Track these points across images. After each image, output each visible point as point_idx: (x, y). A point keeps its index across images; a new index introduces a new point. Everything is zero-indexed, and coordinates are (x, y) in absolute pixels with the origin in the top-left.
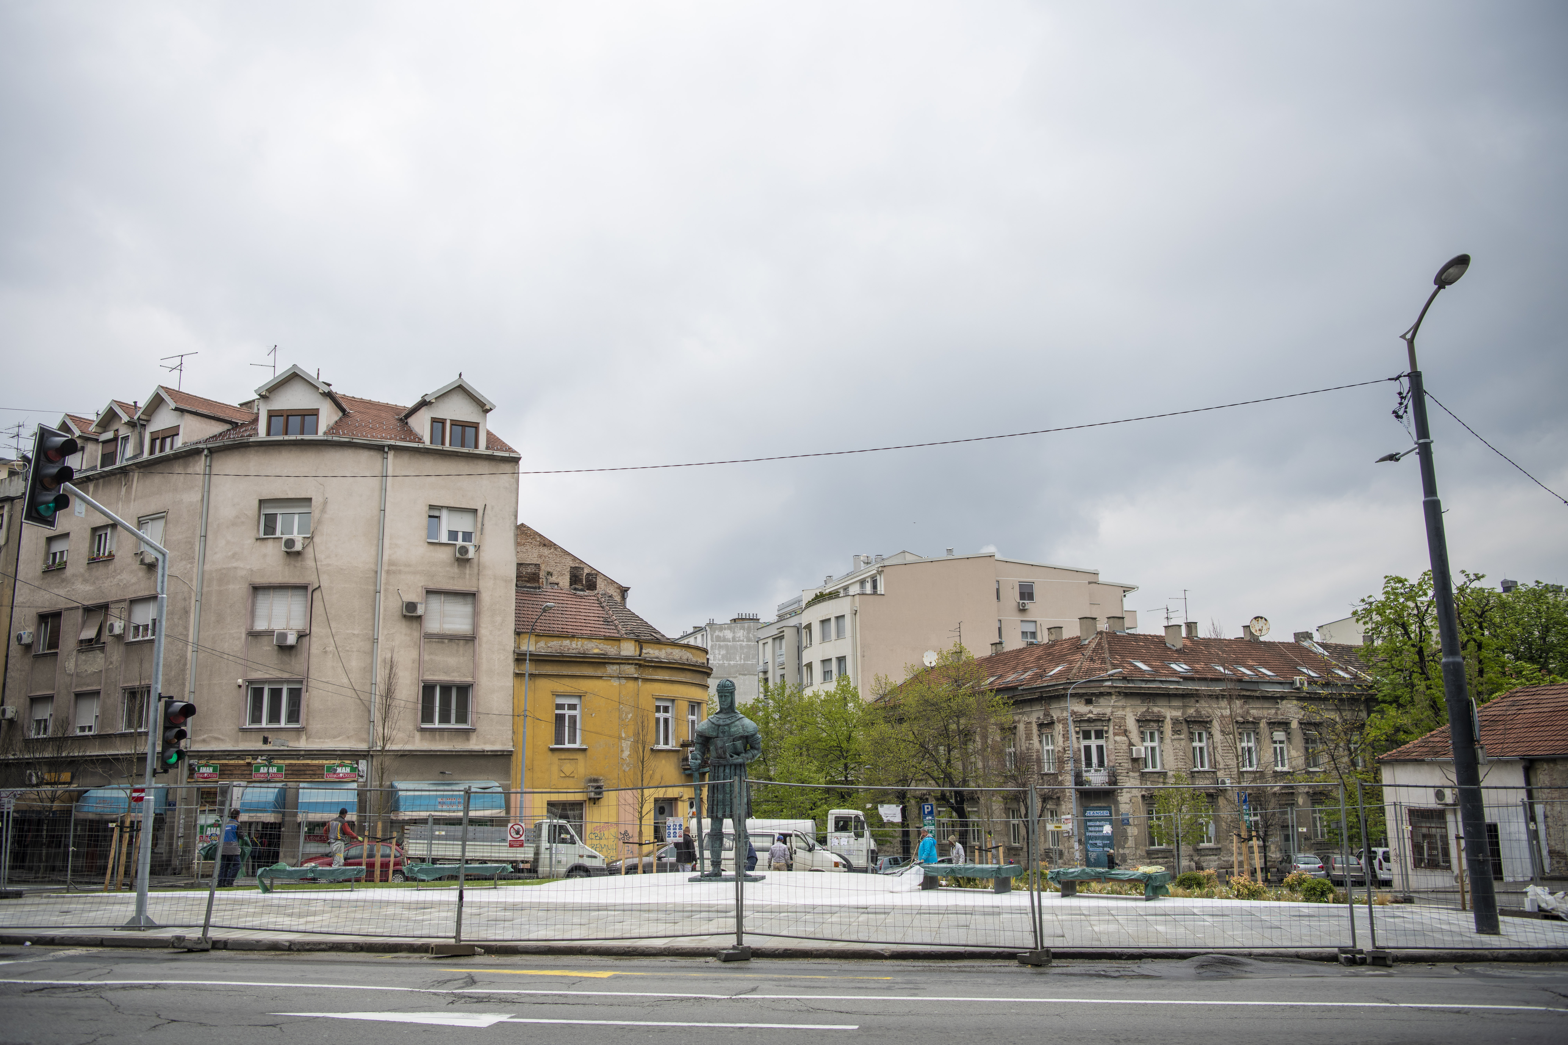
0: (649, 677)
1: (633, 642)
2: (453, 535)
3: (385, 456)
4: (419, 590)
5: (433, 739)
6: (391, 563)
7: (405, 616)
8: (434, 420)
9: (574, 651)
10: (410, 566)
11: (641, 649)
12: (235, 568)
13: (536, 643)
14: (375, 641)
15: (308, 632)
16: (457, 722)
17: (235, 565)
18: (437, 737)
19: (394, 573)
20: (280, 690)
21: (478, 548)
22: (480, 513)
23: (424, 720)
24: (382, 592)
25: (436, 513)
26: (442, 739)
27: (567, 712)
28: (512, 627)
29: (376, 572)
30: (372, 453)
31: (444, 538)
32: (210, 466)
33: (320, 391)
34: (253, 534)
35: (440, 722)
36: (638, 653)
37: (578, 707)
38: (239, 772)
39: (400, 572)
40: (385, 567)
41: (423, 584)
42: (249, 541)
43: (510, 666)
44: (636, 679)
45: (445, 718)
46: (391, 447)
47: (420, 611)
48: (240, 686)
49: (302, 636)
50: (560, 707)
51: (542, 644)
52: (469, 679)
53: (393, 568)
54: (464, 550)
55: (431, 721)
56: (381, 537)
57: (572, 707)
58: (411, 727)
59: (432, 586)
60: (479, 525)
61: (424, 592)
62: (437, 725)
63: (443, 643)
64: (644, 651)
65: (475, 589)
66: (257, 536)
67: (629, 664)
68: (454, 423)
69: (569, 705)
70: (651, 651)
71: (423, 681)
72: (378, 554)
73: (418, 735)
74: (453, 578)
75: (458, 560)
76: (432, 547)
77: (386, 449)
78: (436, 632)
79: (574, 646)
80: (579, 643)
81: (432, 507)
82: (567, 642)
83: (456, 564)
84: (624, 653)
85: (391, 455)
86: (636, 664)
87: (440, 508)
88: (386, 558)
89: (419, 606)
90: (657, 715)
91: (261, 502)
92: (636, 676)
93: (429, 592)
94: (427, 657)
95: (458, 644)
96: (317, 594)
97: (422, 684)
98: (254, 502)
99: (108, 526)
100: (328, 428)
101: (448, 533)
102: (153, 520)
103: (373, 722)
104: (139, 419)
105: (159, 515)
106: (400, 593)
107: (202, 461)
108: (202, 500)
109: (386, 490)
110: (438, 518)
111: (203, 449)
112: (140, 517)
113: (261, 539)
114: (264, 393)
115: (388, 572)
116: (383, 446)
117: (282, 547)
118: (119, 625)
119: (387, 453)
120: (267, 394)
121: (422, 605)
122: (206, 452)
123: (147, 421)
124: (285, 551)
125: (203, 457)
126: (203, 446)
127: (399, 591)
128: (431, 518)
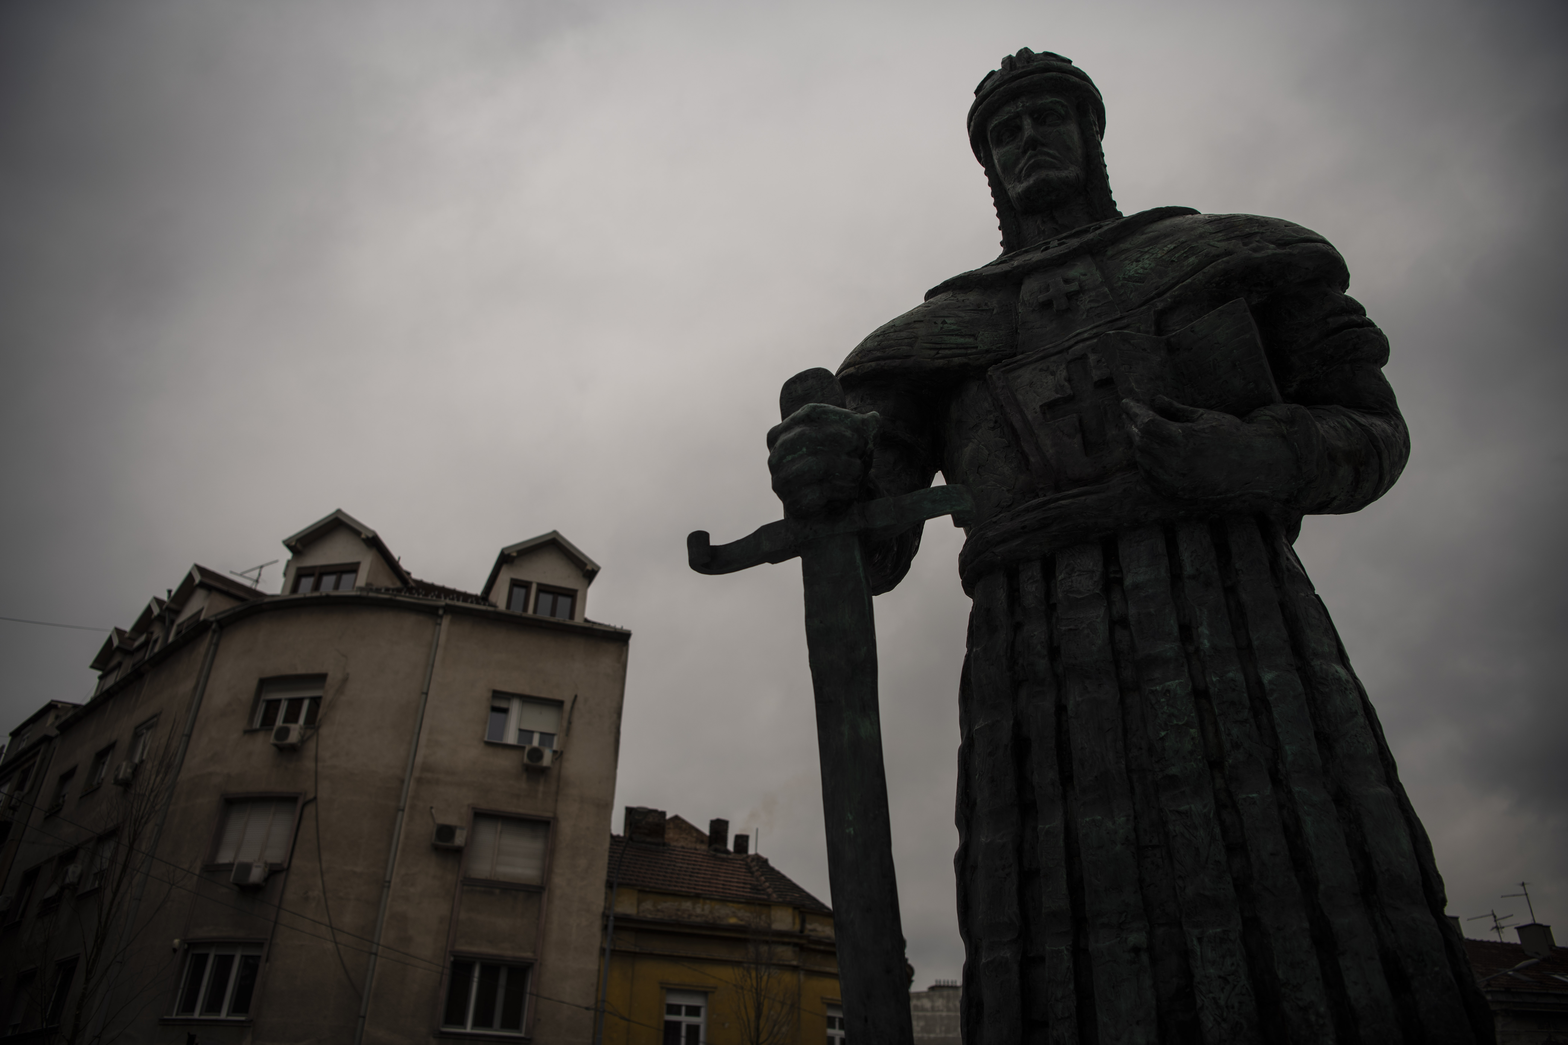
0: (816, 968)
1: (790, 911)
2: (525, 734)
3: (439, 621)
4: (463, 810)
6: (426, 769)
7: (436, 849)
8: (515, 584)
9: (699, 920)
10: (454, 774)
11: (803, 922)
12: (210, 774)
13: (639, 902)
14: (384, 884)
15: (286, 865)
16: (504, 1026)
17: (210, 770)
19: (429, 782)
20: (231, 958)
21: (558, 755)
22: (567, 706)
23: (448, 1020)
24: (407, 809)
25: (503, 704)
27: (685, 1019)
28: (603, 875)
29: (402, 781)
30: (421, 618)
31: (511, 738)
32: (217, 645)
33: (363, 536)
34: (243, 725)
35: (475, 1025)
36: (797, 927)
37: (703, 1011)
39: (438, 782)
40: (416, 774)
41: (471, 802)
42: (236, 735)
43: (596, 939)
44: (795, 969)
45: (484, 1018)
46: (449, 610)
47: (459, 839)
48: (175, 950)
49: (274, 872)
50: (674, 1009)
51: (648, 905)
52: (528, 955)
53: (428, 776)
54: (536, 754)
55: (461, 1022)
56: (416, 732)
57: (693, 1011)
58: (423, 1030)
59: (484, 806)
60: (565, 724)
61: (471, 815)
62: (469, 1029)
63: (492, 894)
64: (809, 926)
65: (549, 814)
66: (248, 729)
67: (784, 944)
68: (543, 589)
69: (688, 1007)
70: (819, 928)
71: (454, 953)
72: (408, 754)
74: (519, 796)
75: (526, 769)
76: (489, 750)
77: (441, 612)
78: (484, 878)
79: (699, 911)
80: (707, 907)
81: (497, 694)
82: (687, 905)
83: (524, 776)
84: (777, 926)
85: (446, 621)
86: (795, 945)
87: (509, 696)
88: (419, 759)
89: (457, 833)
90: (830, 1032)
91: (265, 683)
92: (795, 963)
93: (480, 816)
94: (463, 915)
95: (515, 899)
96: (310, 810)
97: (452, 959)
98: (253, 684)
99: (111, 747)
100: (367, 584)
101: (517, 732)
102: (148, 729)
103: (364, 1017)
104: (168, 609)
105: (155, 719)
106: (433, 811)
107: (207, 640)
108: (195, 688)
109: (433, 666)
110: (505, 711)
111: (212, 623)
112: (137, 728)
113: (250, 732)
114: (293, 544)
115: (419, 781)
116: (437, 608)
117: (272, 739)
118: (74, 871)
119: (441, 617)
120: (299, 546)
121: (465, 833)
122: (214, 626)
123: (178, 612)
124: (275, 745)
125: (210, 634)
126: (212, 619)
127: (432, 808)
128: (495, 709)
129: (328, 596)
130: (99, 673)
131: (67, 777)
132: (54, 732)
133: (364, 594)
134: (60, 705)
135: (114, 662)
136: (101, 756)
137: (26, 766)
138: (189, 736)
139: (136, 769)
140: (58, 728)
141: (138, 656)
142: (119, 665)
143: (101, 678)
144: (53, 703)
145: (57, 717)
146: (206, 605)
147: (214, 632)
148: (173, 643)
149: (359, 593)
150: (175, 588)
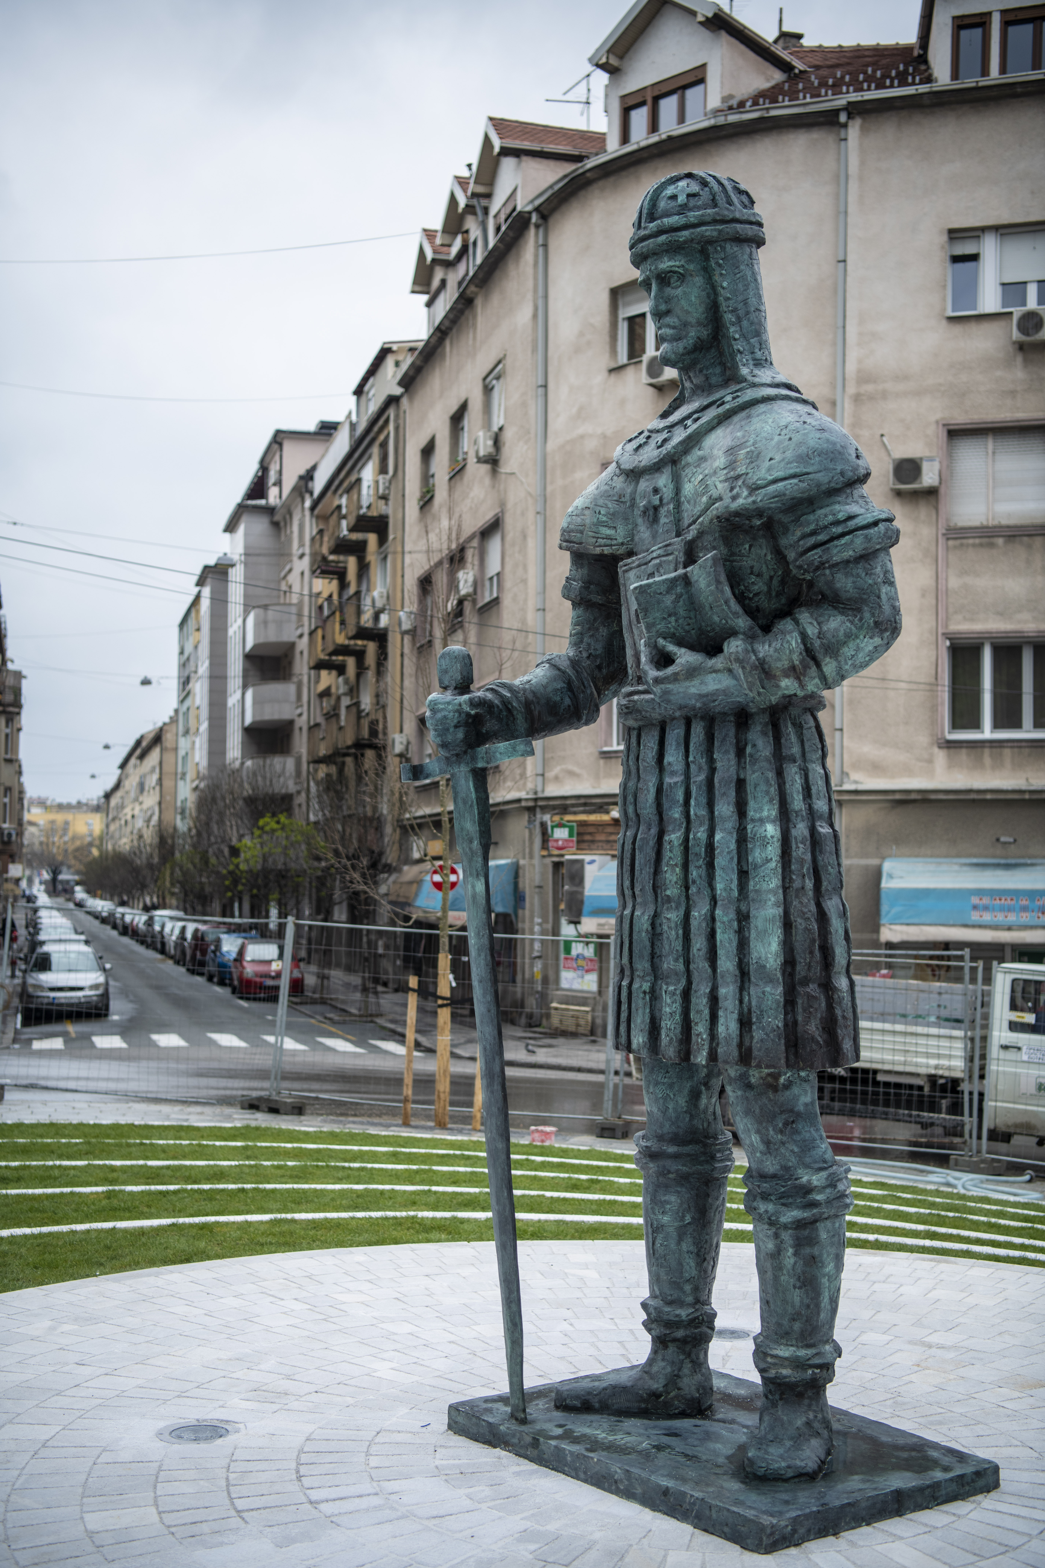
2: (1012, 289)
3: (842, 134)
4: (931, 430)
5: (978, 765)
6: (864, 378)
7: (898, 494)
8: (963, 23)
10: (906, 378)
12: (582, 437)
16: (1036, 725)
17: (580, 431)
18: (987, 760)
19: (871, 398)
23: (957, 723)
25: (968, 249)
26: (998, 764)
29: (834, 403)
30: (816, 135)
31: (990, 301)
32: (545, 246)
33: (700, 18)
34: (604, 362)
35: (997, 725)
38: (602, 837)
39: (884, 395)
40: (851, 389)
41: (938, 416)
42: (600, 377)
45: (1007, 716)
46: (855, 110)
47: (929, 477)
53: (869, 388)
54: (1034, 320)
55: (976, 725)
56: (840, 324)
58: (923, 739)
59: (961, 418)
61: (943, 435)
62: (987, 732)
63: (992, 545)
66: (613, 365)
68: (1012, 17)
71: (947, 636)
72: (835, 363)
73: (940, 757)
74: (1013, 393)
75: (1021, 347)
76: (957, 329)
77: (843, 118)
78: (977, 523)
81: (955, 235)
83: (1019, 359)
85: (854, 131)
87: (975, 233)
88: (851, 367)
89: (925, 466)
91: (617, 293)
93: (957, 433)
94: (954, 582)
95: (1029, 547)
97: (948, 643)
98: (604, 299)
99: (463, 408)
100: (724, 99)
101: (999, 289)
102: (498, 378)
103: (841, 730)
104: (474, 195)
105: (500, 366)
106: (885, 439)
107: (531, 238)
108: (535, 316)
109: (846, 212)
110: (974, 258)
111: (530, 213)
112: (485, 379)
113: (616, 370)
114: (604, 60)
115: (857, 399)
116: (836, 112)
117: (645, 378)
118: (466, 579)
119: (845, 126)
120: (614, 61)
121: (936, 466)
122: (534, 218)
123: (489, 196)
124: (651, 385)
125: (532, 231)
126: (529, 208)
127: (882, 435)
128: (956, 259)
129: (670, 138)
130: (425, 298)
131: (428, 451)
132: (398, 391)
133: (721, 120)
134: (395, 347)
135: (436, 283)
136: (457, 419)
137: (382, 437)
138: (545, 386)
139: (497, 441)
140: (400, 383)
141: (461, 269)
142: (443, 283)
143: (429, 304)
144: (386, 346)
145: (397, 364)
146: (519, 182)
147: (537, 226)
148: (495, 247)
149: (712, 122)
150: (475, 160)
